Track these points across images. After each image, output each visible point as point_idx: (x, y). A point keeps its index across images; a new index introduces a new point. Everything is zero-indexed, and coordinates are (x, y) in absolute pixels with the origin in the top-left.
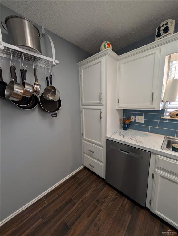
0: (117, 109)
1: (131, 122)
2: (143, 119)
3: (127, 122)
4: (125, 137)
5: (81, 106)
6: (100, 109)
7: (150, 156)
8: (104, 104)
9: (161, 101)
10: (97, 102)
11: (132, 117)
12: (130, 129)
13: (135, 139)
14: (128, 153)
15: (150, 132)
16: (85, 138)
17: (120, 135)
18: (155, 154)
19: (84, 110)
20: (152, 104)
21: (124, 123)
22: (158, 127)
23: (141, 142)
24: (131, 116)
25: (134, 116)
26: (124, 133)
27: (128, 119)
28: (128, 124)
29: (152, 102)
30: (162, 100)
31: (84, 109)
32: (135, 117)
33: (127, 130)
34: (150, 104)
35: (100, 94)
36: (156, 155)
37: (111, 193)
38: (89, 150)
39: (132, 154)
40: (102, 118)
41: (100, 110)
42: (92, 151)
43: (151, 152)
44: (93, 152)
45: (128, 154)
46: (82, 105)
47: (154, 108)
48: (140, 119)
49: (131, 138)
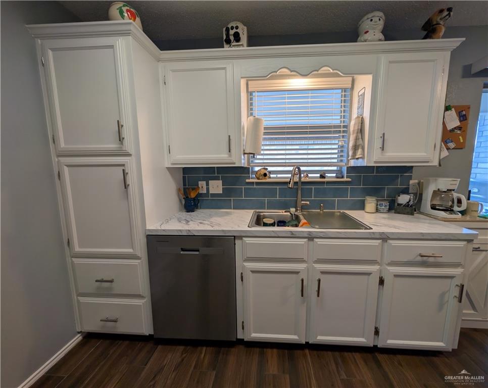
0: (167, 168)
1: (200, 195)
2: (221, 187)
3: (193, 195)
4: (191, 223)
5: (55, 159)
6: (123, 165)
7: (235, 244)
8: (132, 151)
9: (242, 152)
10: (113, 146)
11: (202, 184)
12: (200, 208)
13: (208, 223)
14: (198, 251)
15: (234, 209)
16: (77, 249)
17: (180, 221)
18: (241, 237)
19: (66, 169)
20: (230, 156)
21: (187, 198)
22: (243, 198)
23: (220, 225)
24: (200, 183)
25: (205, 182)
26: (188, 216)
27: (193, 189)
28: (194, 199)
29: (230, 152)
30: (244, 151)
31: (67, 166)
32: (207, 184)
33: (194, 211)
34: (226, 156)
35: (120, 126)
36: (242, 239)
37: (170, 357)
38: (97, 281)
39: (204, 250)
40: (130, 188)
41: (123, 168)
42: (110, 279)
43: (234, 236)
44: (111, 281)
45: (197, 253)
46: (58, 156)
47: (234, 163)
48: (216, 187)
49: (201, 223)
